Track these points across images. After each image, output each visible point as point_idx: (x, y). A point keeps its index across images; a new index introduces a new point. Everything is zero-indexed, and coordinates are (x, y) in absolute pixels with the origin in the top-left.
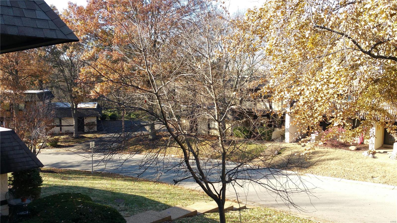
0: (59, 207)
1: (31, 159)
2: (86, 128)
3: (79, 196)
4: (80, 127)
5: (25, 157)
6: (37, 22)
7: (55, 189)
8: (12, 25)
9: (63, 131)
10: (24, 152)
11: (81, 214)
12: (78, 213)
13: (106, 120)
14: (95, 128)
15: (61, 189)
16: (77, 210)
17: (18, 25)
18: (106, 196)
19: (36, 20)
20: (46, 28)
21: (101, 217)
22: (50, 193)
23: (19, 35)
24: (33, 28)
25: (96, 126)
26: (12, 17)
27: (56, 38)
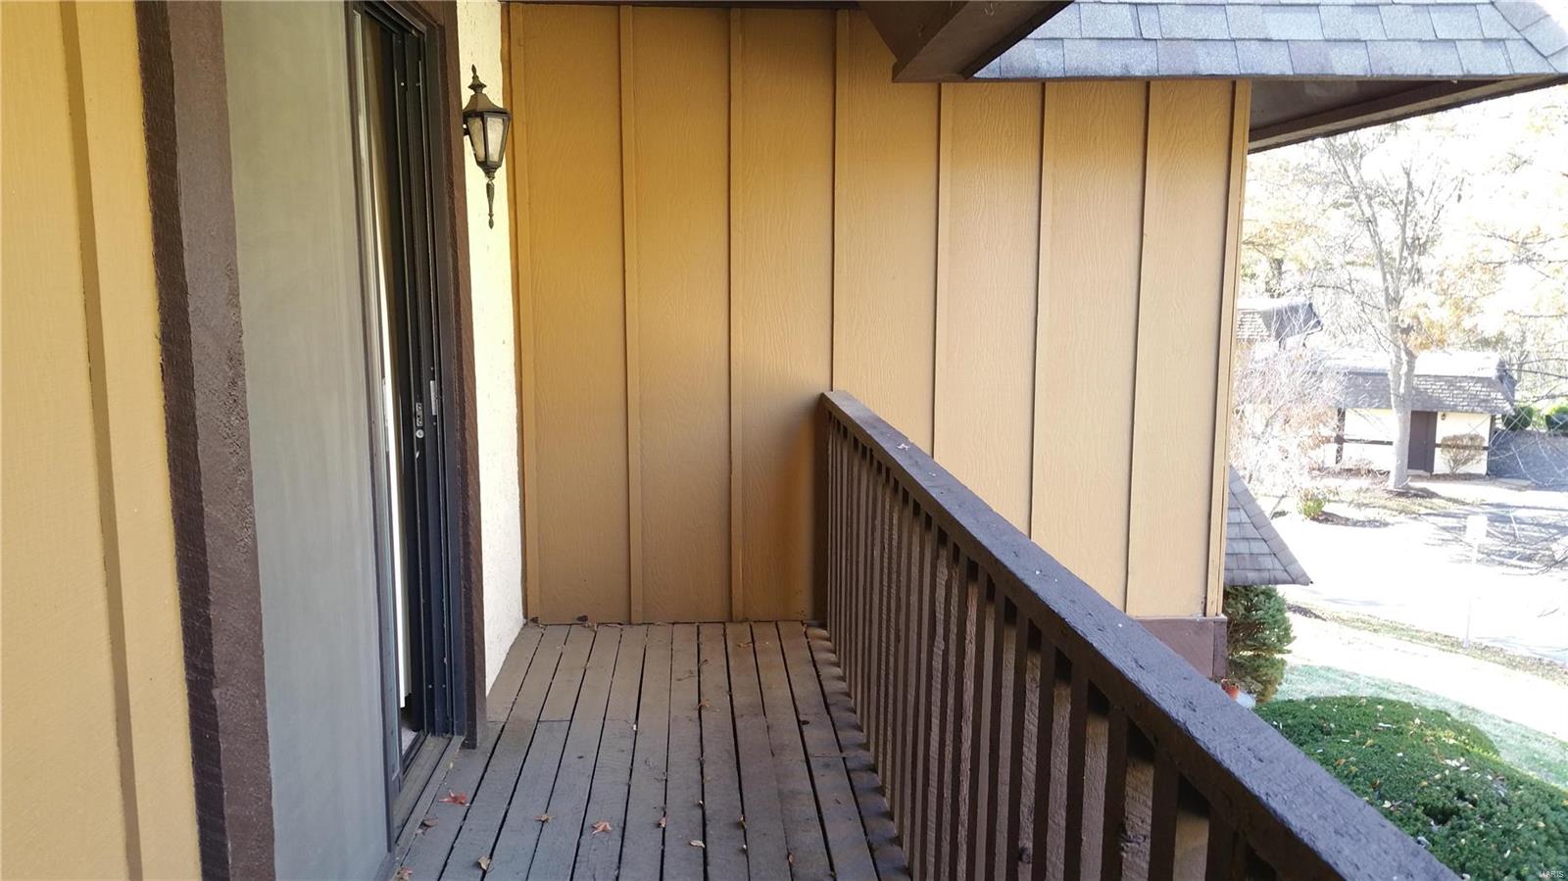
0: (1372, 746)
1: (1265, 549)
2: (1441, 461)
3: (1447, 724)
4: (1420, 450)
5: (1247, 539)
6: (1435, 16)
7: (1328, 680)
8: (1349, 41)
9: (1348, 462)
10: (1244, 518)
11: (1461, 796)
12: (1449, 788)
13: (1530, 433)
14: (1480, 466)
15: (1349, 681)
16: (1445, 778)
17: (1368, 38)
18: (1535, 752)
19: (1431, 8)
20: (1469, 36)
21: (1546, 830)
22: (1308, 689)
23: (1369, 76)
24: (1420, 41)
25: (1486, 453)
26: (1350, 8)
27: (1508, 73)
